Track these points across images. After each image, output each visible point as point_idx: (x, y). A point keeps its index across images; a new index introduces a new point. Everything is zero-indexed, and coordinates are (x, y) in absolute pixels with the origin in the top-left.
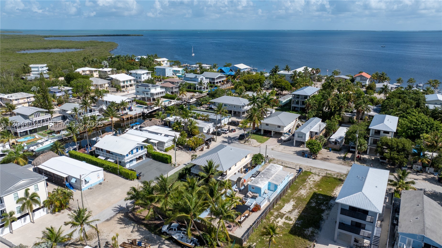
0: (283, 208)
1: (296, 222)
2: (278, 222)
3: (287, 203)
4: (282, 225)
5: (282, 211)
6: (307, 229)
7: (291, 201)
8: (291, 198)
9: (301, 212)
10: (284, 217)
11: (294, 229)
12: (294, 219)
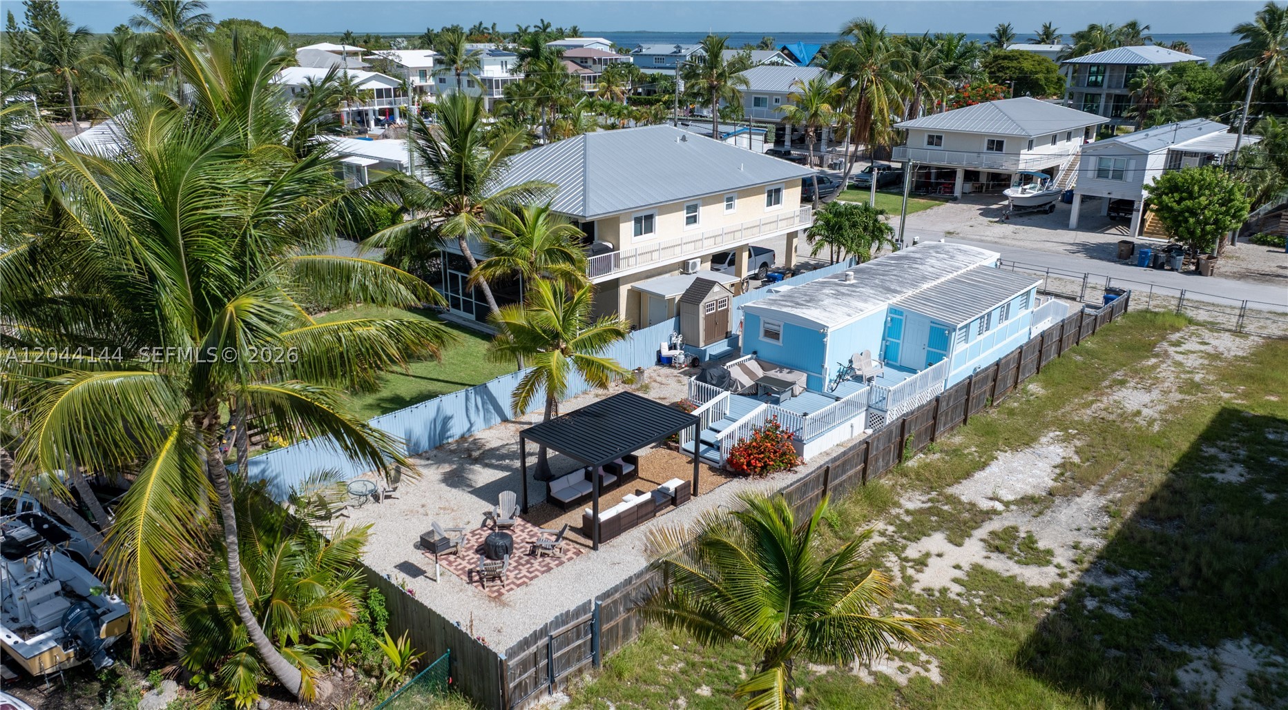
0: (979, 475)
1: (1089, 581)
2: (921, 563)
3: (1015, 449)
4: (957, 588)
5: (971, 491)
6: (1203, 651)
7: (1043, 440)
8: (1046, 426)
9: (1129, 511)
10: (982, 532)
11: (1066, 630)
12: (1071, 554)
